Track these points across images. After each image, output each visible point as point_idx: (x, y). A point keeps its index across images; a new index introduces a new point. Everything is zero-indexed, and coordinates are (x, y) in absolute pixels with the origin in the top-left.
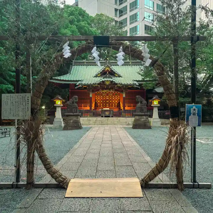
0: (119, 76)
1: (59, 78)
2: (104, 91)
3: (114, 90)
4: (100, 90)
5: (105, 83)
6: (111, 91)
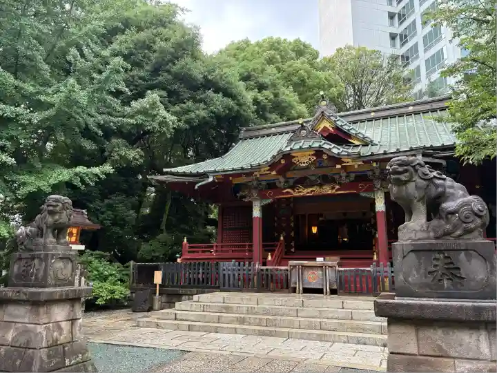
2: (300, 192)
3: (337, 187)
4: (284, 191)
5: (293, 160)
6: (327, 190)
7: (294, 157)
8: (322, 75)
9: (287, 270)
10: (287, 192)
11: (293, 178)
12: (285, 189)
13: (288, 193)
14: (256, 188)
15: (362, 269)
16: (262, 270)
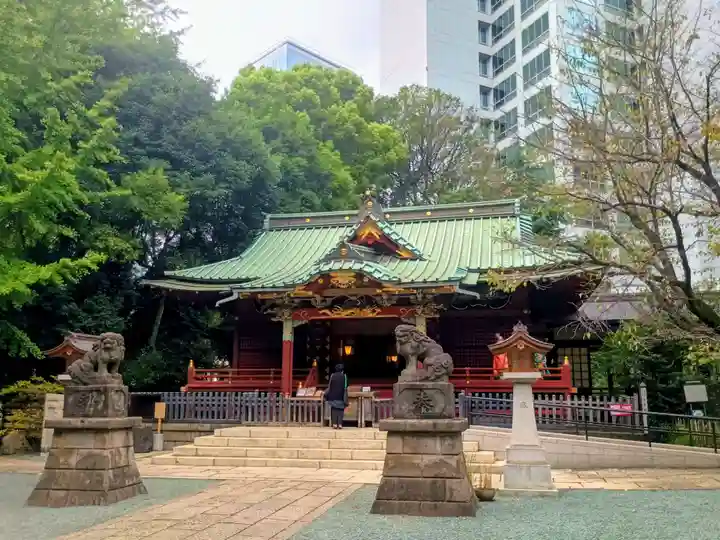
0: (415, 257)
1: (190, 273)
2: (339, 314)
3: (379, 310)
4: (321, 312)
5: (332, 280)
6: (368, 313)
7: (333, 277)
8: (374, 127)
9: (320, 402)
11: (331, 297)
12: (320, 310)
13: (324, 314)
14: (286, 307)
16: (292, 402)
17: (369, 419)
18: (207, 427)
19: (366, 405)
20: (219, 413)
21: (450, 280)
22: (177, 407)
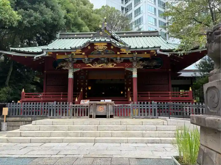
1: (22, 49)
2: (96, 66)
3: (115, 64)
4: (87, 65)
5: (95, 47)
6: (110, 66)
7: (96, 46)
9: (87, 106)
10: (88, 65)
11: (92, 58)
12: (87, 64)
14: (71, 62)
15: (126, 105)
16: (73, 106)
17: (112, 114)
18: (30, 119)
19: (110, 107)
20: (36, 112)
21: (155, 47)
22: (14, 110)
